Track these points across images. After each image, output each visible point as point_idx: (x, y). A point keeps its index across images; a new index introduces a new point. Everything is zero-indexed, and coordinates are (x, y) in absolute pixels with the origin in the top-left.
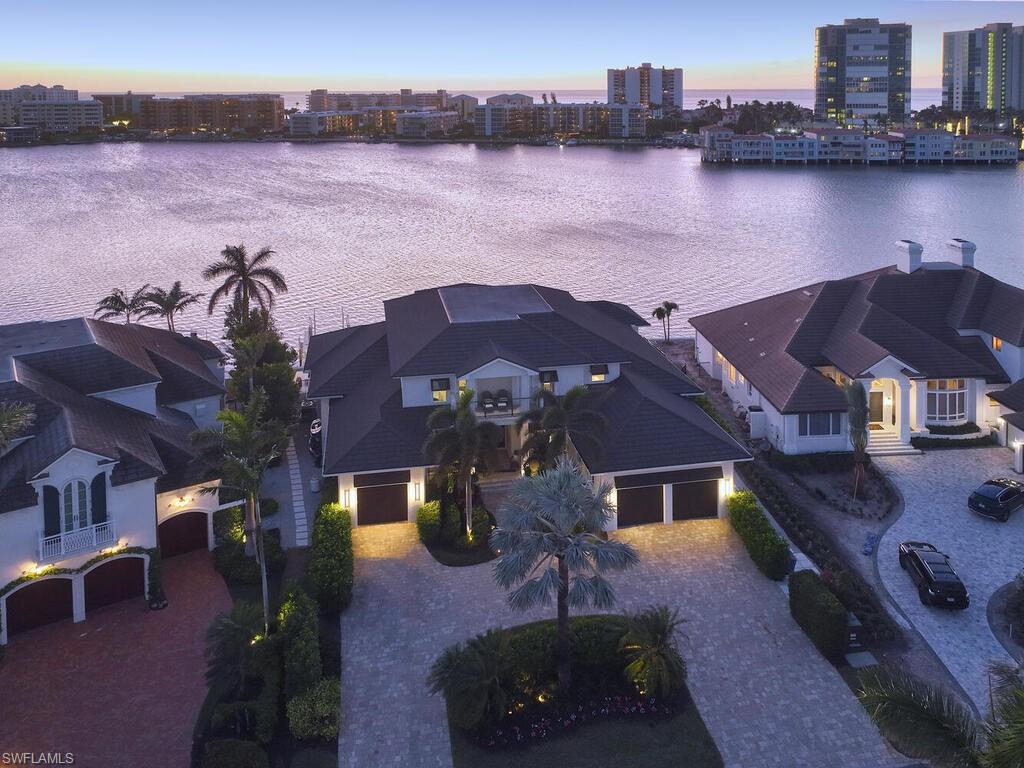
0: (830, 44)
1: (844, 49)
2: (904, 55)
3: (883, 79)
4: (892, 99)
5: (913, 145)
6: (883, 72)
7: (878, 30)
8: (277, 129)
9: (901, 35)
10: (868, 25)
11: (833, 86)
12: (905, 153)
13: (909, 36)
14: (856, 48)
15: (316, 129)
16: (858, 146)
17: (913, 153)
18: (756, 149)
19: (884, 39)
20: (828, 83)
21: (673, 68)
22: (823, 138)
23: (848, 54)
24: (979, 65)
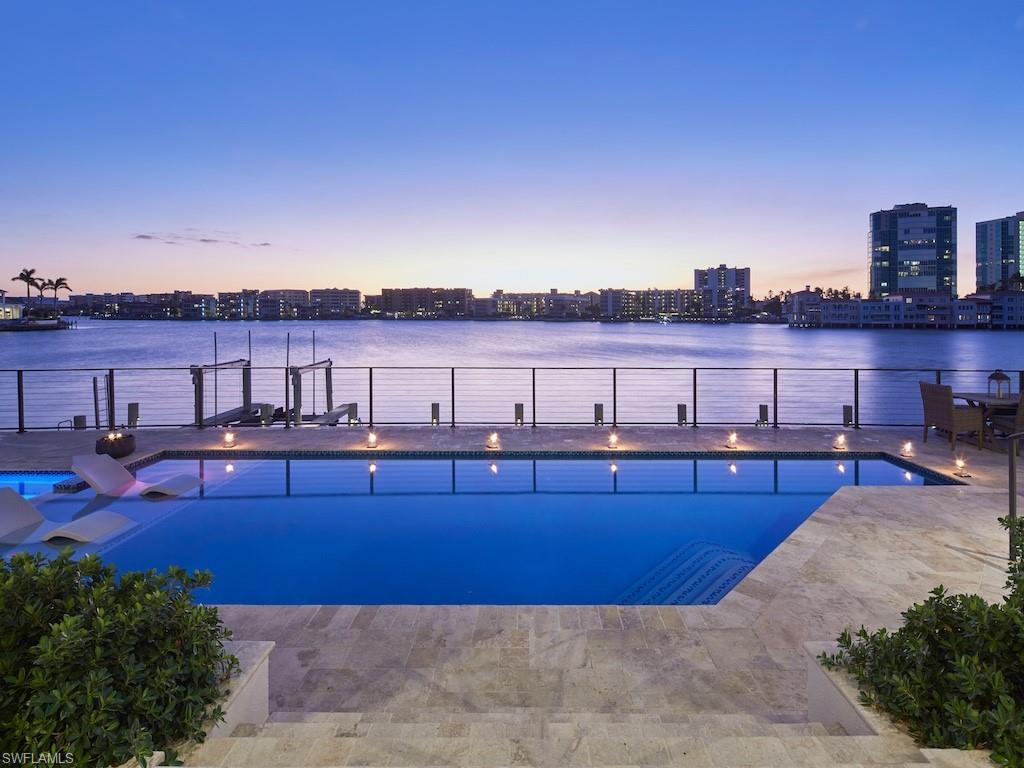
0: (884, 228)
1: (896, 233)
2: (950, 238)
3: (931, 262)
4: (941, 282)
5: (1000, 308)
6: (932, 255)
7: (927, 214)
8: (467, 312)
9: (947, 218)
10: (918, 209)
11: (885, 271)
12: (992, 317)
13: (955, 218)
14: (907, 232)
15: (491, 311)
16: (944, 308)
17: (1001, 316)
18: (843, 313)
19: (932, 222)
20: (882, 268)
21: (743, 268)
22: (909, 300)
23: (900, 238)
24: (1012, 253)
